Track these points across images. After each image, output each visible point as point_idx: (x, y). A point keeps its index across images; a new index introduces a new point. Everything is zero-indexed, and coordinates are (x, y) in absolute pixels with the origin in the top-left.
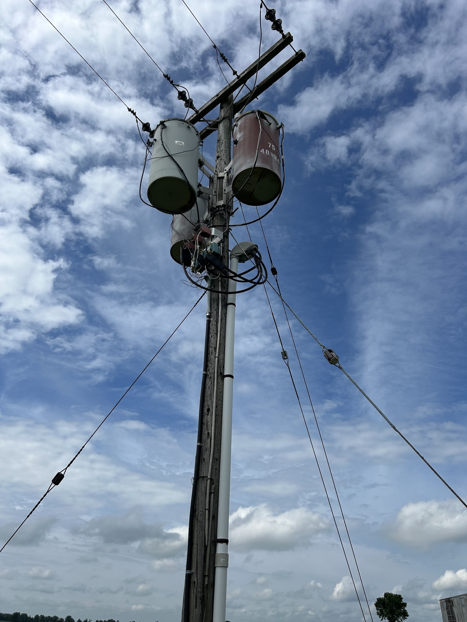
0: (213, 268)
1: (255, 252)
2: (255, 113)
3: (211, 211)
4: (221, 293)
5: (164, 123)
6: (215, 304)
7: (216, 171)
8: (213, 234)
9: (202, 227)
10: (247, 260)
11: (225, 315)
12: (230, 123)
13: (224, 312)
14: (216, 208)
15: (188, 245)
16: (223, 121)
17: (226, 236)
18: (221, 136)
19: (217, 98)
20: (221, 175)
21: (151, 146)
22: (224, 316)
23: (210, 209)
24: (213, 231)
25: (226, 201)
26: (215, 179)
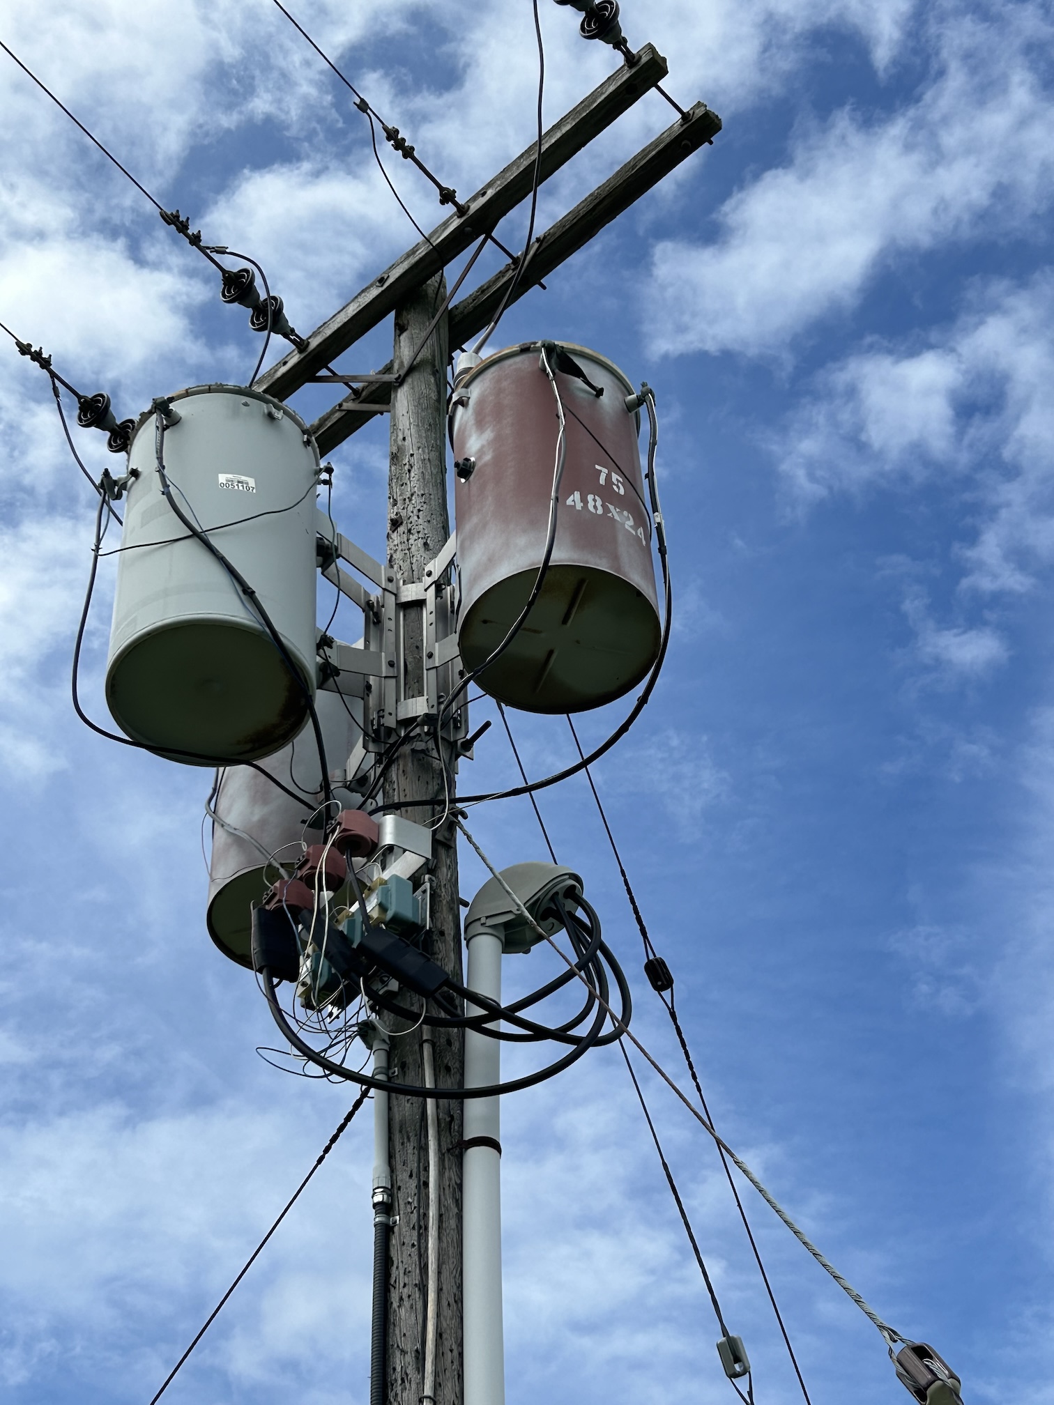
0: (394, 985)
1: (569, 904)
2: (535, 354)
3: (376, 740)
4: (435, 1094)
5: (171, 406)
6: (410, 1147)
7: (390, 580)
8: (388, 839)
9: (341, 815)
10: (540, 938)
11: (455, 1192)
12: (438, 385)
13: (450, 1179)
14: (395, 729)
15: (282, 891)
16: (409, 380)
17: (443, 845)
18: (404, 439)
19: (380, 290)
20: (410, 593)
21: (119, 496)
22: (450, 1201)
23: (370, 732)
24: (389, 828)
25: (439, 697)
26: (389, 610)
